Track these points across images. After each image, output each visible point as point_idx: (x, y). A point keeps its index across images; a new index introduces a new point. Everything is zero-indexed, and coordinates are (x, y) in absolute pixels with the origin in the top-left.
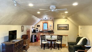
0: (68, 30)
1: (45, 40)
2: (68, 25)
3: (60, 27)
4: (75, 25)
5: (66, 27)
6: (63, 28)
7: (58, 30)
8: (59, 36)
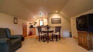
0: (61, 23)
1: (41, 32)
2: (61, 19)
3: (53, 21)
4: (66, 19)
5: (59, 20)
6: (56, 22)
7: (52, 23)
8: (57, 27)
